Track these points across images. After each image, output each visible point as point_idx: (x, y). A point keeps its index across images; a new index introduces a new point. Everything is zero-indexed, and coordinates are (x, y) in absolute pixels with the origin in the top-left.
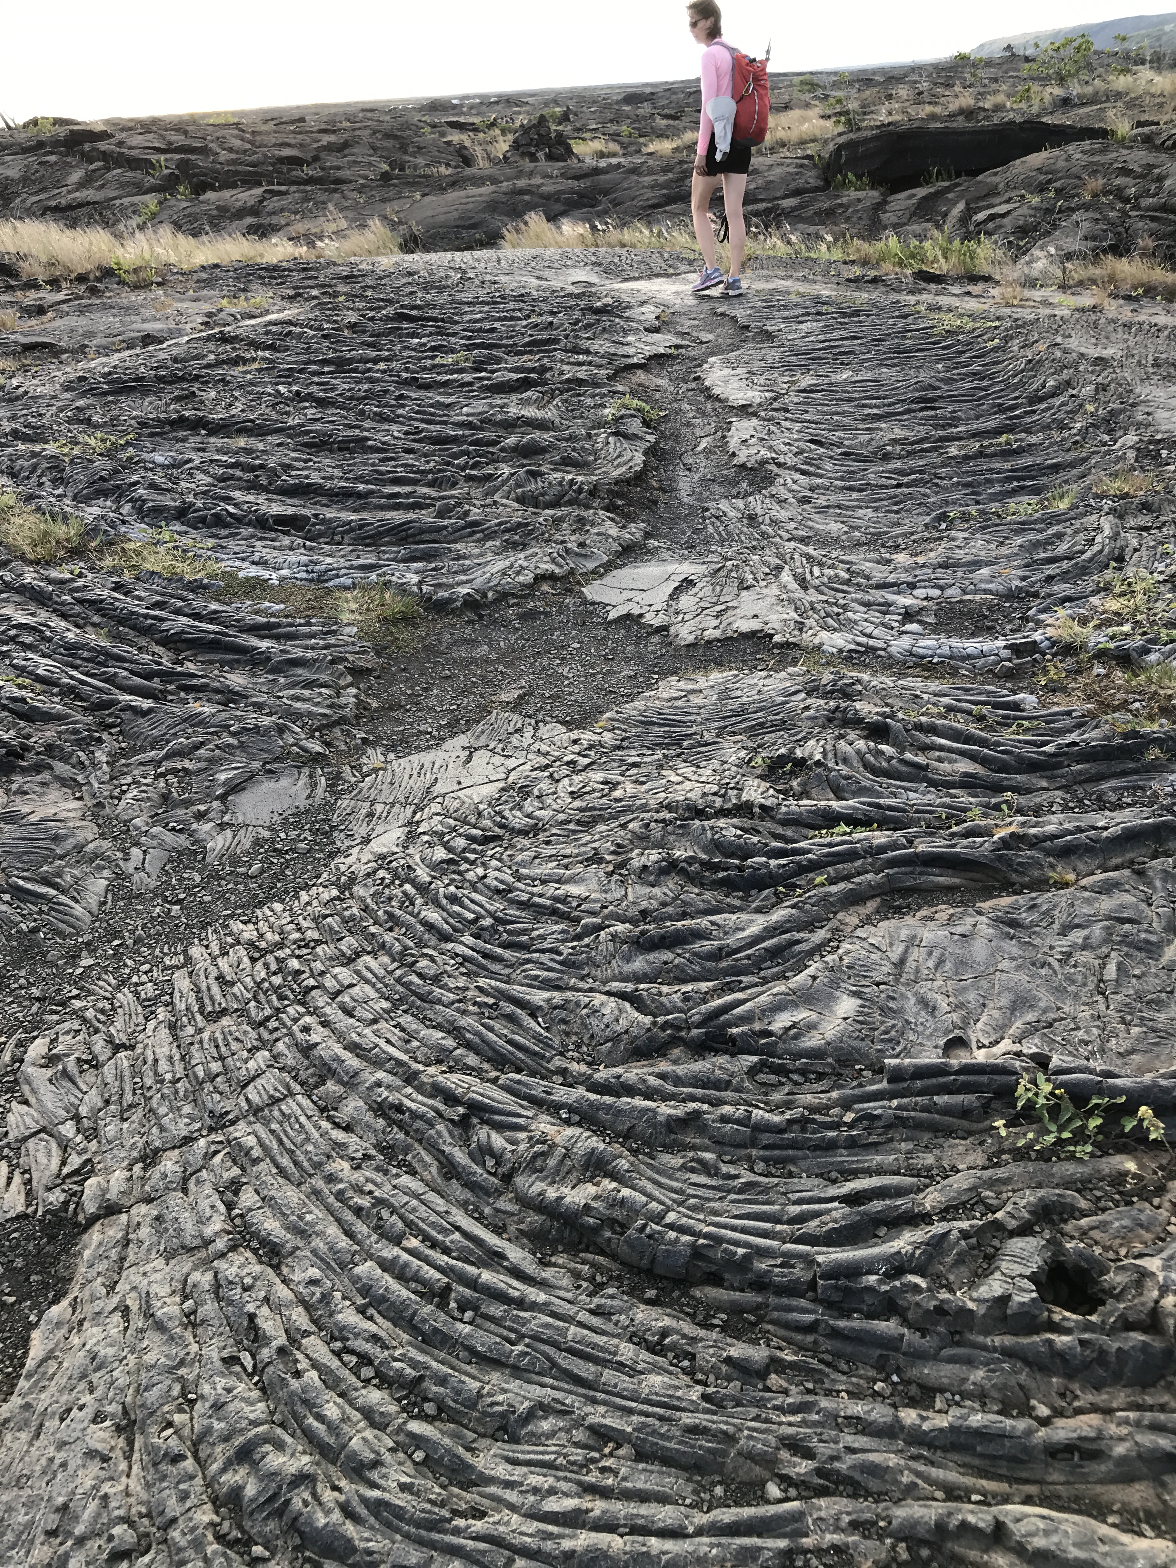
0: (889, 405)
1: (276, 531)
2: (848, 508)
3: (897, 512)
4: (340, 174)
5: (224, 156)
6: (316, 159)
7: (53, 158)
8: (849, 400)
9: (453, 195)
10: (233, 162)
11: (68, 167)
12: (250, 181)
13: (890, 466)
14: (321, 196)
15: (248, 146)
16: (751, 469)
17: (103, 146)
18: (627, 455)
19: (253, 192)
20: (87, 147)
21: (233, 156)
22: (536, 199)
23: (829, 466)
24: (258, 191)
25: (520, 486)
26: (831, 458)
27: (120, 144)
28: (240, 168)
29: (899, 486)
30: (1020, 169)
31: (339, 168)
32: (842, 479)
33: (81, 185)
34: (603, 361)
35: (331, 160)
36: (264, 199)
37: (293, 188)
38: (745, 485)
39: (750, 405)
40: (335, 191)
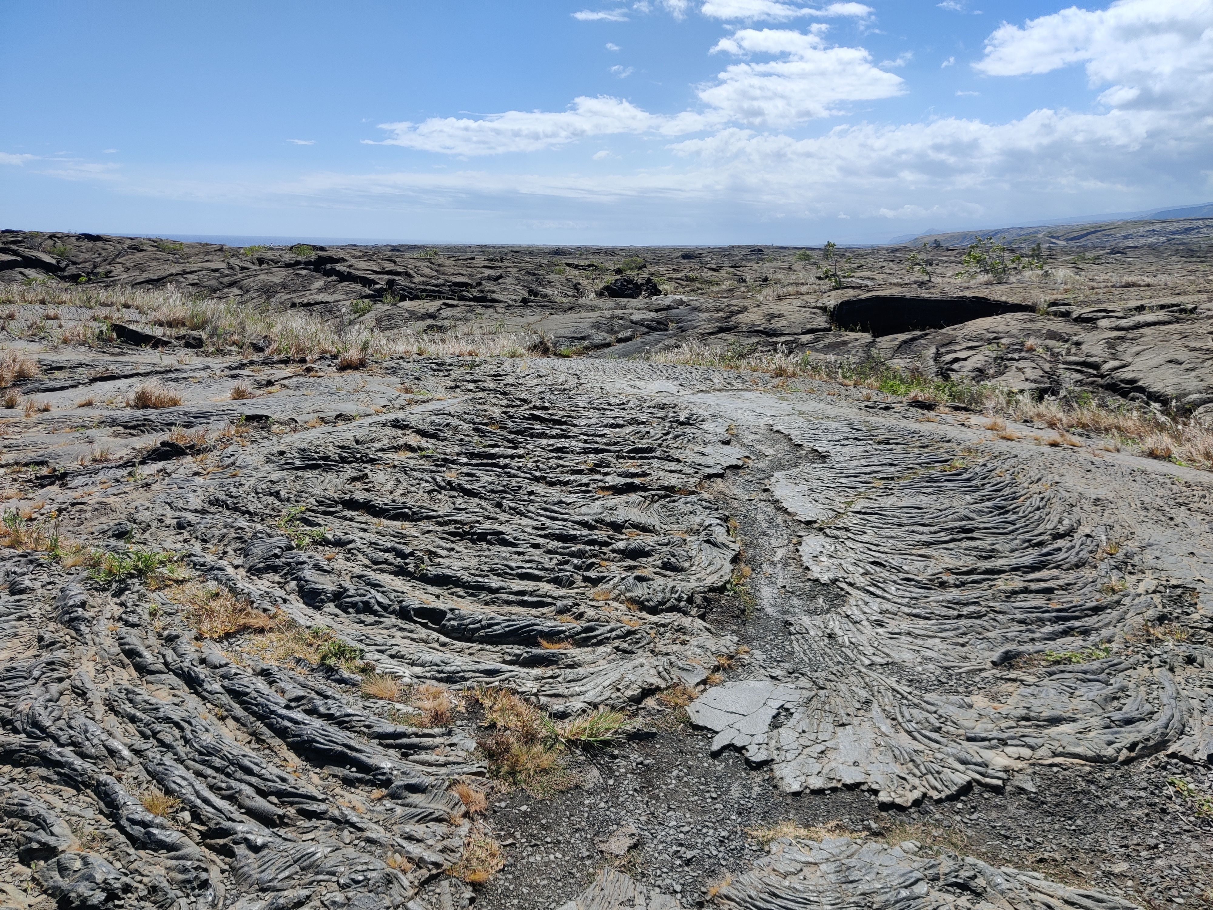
0: (935, 533)
1: (415, 622)
2: (917, 636)
3: (963, 645)
4: (495, 296)
5: (417, 279)
6: (479, 284)
7: (304, 272)
8: (900, 525)
9: (571, 316)
10: (423, 283)
11: (311, 279)
12: (433, 295)
13: (949, 597)
14: (479, 310)
15: (435, 273)
16: (824, 584)
17: (339, 267)
18: (718, 563)
19: (433, 303)
20: (328, 266)
21: (424, 279)
22: (628, 323)
23: (893, 589)
24: (438, 303)
25: (629, 591)
26: (894, 582)
27: (350, 266)
28: (428, 287)
29: (959, 616)
30: (973, 328)
31: (494, 292)
32: (908, 605)
33: (320, 291)
34: (691, 471)
35: (488, 286)
36: (441, 309)
37: (462, 303)
38: (821, 600)
39: (815, 522)
40: (490, 307)
